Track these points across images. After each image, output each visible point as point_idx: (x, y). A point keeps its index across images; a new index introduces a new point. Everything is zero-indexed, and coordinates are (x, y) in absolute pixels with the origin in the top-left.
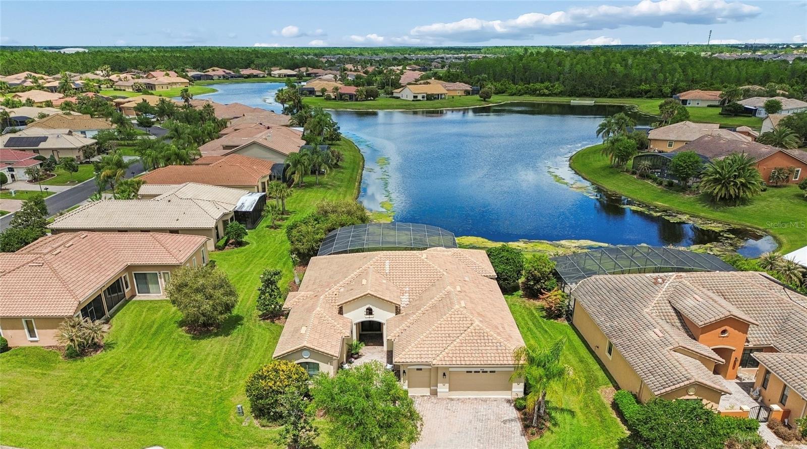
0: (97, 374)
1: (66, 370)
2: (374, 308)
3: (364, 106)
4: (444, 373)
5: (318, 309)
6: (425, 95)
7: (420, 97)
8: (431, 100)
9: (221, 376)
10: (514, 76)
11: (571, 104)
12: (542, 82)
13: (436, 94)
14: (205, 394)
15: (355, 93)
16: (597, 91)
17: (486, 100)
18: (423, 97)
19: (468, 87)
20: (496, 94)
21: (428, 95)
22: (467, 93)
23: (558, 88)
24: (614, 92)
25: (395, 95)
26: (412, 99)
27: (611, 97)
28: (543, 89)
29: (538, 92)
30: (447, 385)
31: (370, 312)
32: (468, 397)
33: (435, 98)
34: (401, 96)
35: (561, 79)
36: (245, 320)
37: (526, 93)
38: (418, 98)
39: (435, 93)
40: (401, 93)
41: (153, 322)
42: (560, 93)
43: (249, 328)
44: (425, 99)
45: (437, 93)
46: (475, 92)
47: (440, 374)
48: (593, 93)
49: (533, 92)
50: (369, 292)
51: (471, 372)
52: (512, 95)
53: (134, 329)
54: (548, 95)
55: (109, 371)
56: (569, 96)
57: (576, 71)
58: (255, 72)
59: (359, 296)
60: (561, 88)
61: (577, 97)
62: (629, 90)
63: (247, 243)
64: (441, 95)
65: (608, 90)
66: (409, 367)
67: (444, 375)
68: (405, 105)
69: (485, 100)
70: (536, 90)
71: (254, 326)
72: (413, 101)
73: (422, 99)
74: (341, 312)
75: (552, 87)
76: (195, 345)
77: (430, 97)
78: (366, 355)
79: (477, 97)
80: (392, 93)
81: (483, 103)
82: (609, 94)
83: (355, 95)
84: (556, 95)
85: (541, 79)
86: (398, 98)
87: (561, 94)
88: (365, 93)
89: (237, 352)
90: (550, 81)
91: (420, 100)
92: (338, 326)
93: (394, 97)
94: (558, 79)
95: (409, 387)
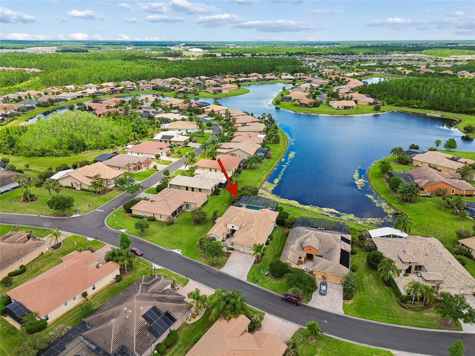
0: (172, 230)
1: (166, 228)
2: (234, 226)
5: (221, 224)
6: (343, 106)
7: (340, 108)
8: (347, 109)
9: (197, 236)
11: (427, 115)
14: (192, 240)
15: (308, 103)
22: (370, 104)
24: (455, 110)
26: (337, 108)
27: (454, 112)
28: (415, 104)
29: (412, 106)
30: (243, 249)
32: (247, 253)
33: (349, 108)
34: (332, 105)
35: (427, 99)
41: (187, 218)
42: (424, 107)
43: (208, 224)
44: (343, 108)
45: (351, 105)
48: (444, 109)
50: (233, 222)
53: (182, 220)
54: (417, 108)
55: (175, 230)
58: (273, 77)
59: (231, 222)
60: (426, 104)
61: (434, 110)
62: (465, 109)
64: (353, 107)
65: (452, 109)
66: (234, 243)
67: (242, 246)
69: (377, 110)
70: (410, 104)
71: (210, 224)
74: (227, 226)
75: (420, 103)
76: (194, 227)
79: (373, 107)
83: (308, 105)
85: (417, 97)
86: (330, 106)
89: (203, 230)
90: (421, 100)
95: (235, 247)
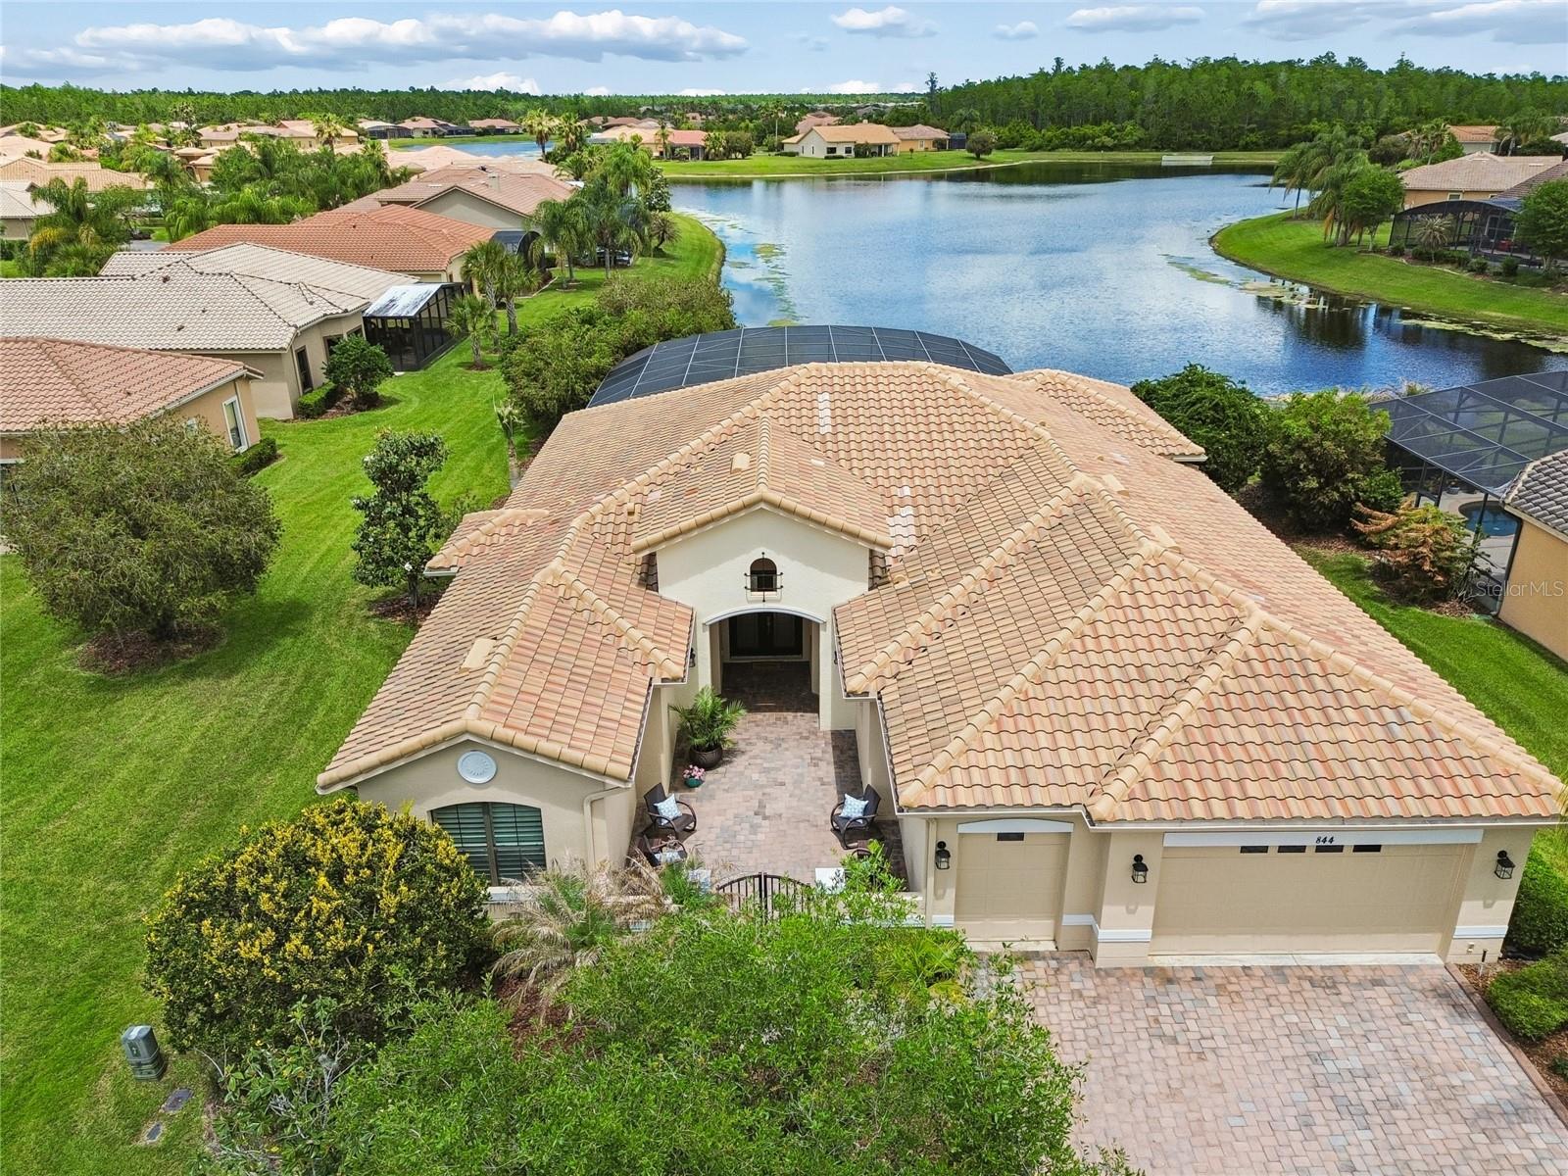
2: (781, 563)
3: (724, 169)
4: (1138, 858)
5: (555, 564)
6: (852, 146)
7: (841, 152)
8: (865, 156)
10: (1035, 114)
11: (1164, 164)
12: (1097, 123)
13: (874, 145)
15: (703, 144)
16: (1216, 137)
17: (982, 156)
18: (848, 151)
19: (941, 134)
20: (1000, 148)
21: (858, 146)
22: (940, 145)
23: (1132, 131)
24: (1253, 138)
25: (787, 149)
26: (825, 154)
27: (1246, 148)
28: (1099, 137)
29: (1090, 142)
30: (1147, 912)
31: (764, 576)
32: (1238, 960)
33: (873, 154)
34: (800, 151)
35: (1138, 116)
36: (318, 617)
37: (1063, 146)
38: (838, 153)
39: (871, 141)
40: (801, 144)
42: (1136, 143)
43: (321, 647)
44: (853, 153)
45: (878, 142)
46: (956, 144)
47: (1119, 860)
48: (1208, 142)
49: (1080, 143)
50: (763, 491)
51: (1264, 849)
52: (1034, 149)
54: (1111, 149)
56: (1157, 149)
57: (1171, 97)
58: (499, 123)
59: (722, 509)
60: (1140, 133)
61: (1174, 150)
62: (1284, 132)
63: (392, 401)
64: (887, 146)
65: (1239, 136)
66: (962, 829)
67: (1139, 865)
68: (811, 167)
69: (978, 158)
70: (1085, 138)
71: (342, 639)
72: (827, 158)
73: (844, 155)
74: (648, 578)
75: (1118, 130)
76: (93, 713)
77: (862, 151)
78: (756, 751)
79: (964, 153)
80: (782, 146)
81: (974, 162)
82: (1242, 143)
83: (704, 148)
84: (1128, 147)
85: (1095, 116)
86: (792, 155)
87: (1139, 145)
88: (724, 143)
89: (246, 741)
90: (1112, 119)
91: (842, 157)
92: (637, 634)
93: (786, 154)
94: (1131, 116)
95: (959, 912)
